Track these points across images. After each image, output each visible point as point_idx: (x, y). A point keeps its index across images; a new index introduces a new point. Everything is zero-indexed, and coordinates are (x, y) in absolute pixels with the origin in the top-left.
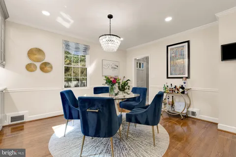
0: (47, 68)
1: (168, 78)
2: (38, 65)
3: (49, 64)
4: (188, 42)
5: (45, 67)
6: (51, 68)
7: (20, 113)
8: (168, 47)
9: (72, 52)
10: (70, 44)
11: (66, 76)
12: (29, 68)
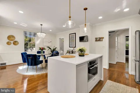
0: (16, 43)
1: (70, 47)
2: (12, 42)
3: (17, 41)
4: (75, 33)
5: (15, 43)
6: (18, 43)
7: (4, 62)
8: (70, 34)
9: (28, 36)
10: (27, 33)
11: (25, 46)
12: (8, 43)
